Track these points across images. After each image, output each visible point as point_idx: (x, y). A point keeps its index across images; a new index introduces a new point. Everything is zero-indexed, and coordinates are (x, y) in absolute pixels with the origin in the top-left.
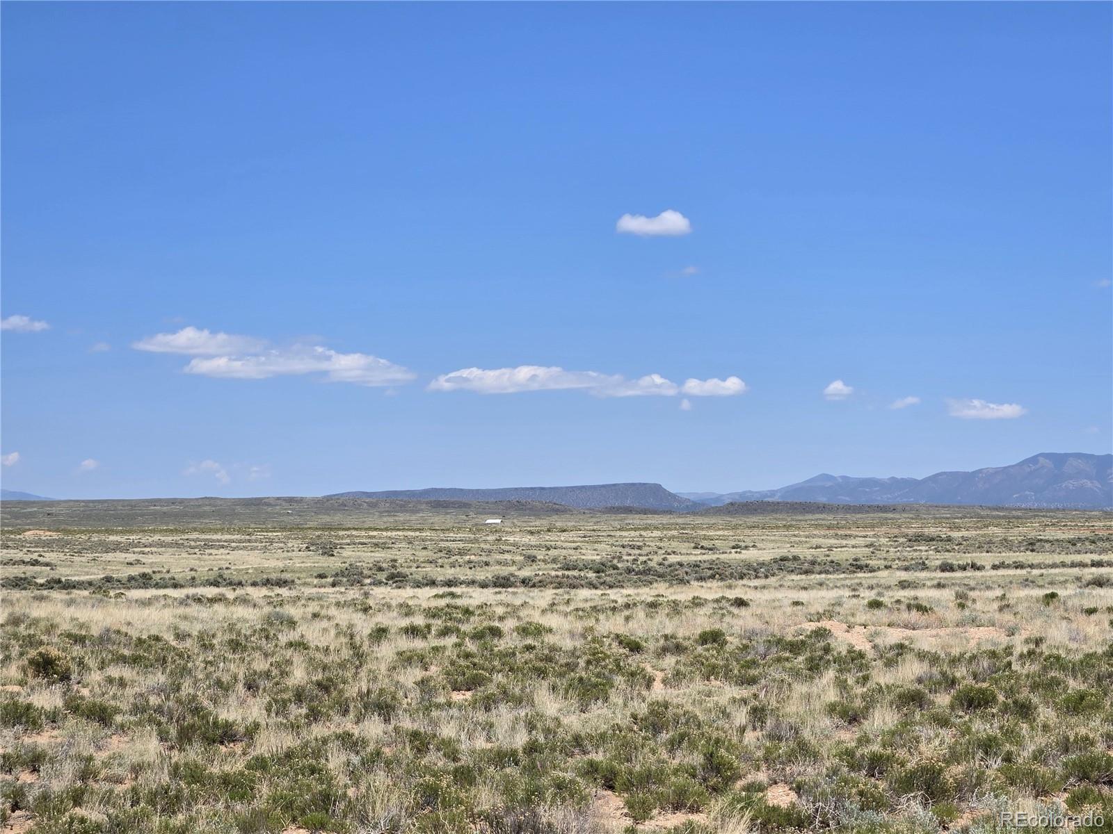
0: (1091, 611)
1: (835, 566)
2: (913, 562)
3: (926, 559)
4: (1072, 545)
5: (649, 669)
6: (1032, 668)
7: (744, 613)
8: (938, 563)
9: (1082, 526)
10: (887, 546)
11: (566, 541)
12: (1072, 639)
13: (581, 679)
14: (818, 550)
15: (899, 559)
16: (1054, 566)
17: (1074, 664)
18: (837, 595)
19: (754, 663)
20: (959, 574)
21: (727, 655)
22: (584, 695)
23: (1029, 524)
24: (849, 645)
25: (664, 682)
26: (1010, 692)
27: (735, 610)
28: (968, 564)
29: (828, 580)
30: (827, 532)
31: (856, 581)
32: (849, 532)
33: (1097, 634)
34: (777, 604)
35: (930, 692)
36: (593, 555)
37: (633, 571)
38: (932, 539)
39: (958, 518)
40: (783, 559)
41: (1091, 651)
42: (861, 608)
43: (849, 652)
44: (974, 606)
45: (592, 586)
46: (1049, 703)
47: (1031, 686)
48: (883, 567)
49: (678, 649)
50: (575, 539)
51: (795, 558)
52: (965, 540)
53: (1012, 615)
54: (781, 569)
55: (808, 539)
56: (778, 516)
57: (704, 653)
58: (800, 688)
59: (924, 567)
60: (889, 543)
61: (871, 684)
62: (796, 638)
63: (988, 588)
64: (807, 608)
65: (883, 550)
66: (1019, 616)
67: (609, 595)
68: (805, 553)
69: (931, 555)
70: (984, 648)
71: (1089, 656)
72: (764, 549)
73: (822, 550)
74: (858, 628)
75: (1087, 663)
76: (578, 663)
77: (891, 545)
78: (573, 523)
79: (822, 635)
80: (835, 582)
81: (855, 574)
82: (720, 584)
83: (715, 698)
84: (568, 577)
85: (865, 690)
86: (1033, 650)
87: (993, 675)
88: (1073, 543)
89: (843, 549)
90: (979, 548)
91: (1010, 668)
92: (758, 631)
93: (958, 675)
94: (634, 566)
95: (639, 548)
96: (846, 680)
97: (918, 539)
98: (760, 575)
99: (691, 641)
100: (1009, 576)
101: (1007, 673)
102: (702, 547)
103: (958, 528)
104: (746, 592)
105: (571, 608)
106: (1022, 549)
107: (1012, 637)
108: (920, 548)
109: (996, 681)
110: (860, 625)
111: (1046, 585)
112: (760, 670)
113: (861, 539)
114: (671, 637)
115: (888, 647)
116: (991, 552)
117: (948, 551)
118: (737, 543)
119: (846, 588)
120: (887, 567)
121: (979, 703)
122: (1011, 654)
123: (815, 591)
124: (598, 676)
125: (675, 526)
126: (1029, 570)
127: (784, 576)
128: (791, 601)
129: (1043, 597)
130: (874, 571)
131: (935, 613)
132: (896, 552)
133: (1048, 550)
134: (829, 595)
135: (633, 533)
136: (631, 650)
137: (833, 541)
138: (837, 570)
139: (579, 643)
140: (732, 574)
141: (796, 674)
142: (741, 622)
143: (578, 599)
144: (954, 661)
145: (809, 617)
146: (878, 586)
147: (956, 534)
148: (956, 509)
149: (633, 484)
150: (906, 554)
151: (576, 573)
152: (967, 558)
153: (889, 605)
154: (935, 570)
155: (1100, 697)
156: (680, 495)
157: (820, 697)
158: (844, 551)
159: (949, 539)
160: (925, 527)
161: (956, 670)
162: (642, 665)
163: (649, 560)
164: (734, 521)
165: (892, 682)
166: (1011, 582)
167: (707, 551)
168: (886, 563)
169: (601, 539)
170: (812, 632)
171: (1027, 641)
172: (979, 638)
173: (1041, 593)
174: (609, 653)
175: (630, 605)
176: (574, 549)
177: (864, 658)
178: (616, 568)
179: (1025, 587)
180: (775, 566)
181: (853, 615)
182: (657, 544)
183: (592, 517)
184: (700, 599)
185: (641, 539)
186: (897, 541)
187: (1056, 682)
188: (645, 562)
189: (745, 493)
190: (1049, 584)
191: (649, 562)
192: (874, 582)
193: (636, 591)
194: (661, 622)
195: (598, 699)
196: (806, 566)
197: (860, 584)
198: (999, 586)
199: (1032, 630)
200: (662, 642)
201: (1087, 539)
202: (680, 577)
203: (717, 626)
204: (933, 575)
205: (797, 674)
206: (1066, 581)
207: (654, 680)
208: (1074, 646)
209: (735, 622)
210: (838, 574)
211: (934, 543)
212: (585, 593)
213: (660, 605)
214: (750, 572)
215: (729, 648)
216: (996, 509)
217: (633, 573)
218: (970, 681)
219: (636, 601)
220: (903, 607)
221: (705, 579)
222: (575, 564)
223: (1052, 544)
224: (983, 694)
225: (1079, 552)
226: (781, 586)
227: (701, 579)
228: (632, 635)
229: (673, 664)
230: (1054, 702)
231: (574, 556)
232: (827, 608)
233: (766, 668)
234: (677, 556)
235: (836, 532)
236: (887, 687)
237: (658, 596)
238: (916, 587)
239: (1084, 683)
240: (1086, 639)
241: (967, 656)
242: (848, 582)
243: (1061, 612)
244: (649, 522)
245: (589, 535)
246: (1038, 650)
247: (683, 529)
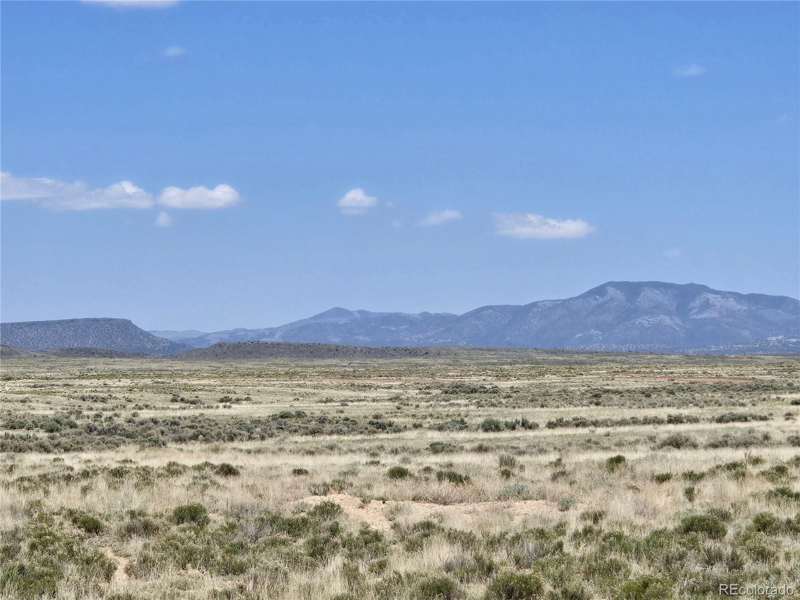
0: (663, 479)
1: (351, 426)
2: (449, 420)
3: (466, 416)
4: (646, 396)
5: (109, 554)
6: (588, 549)
7: (231, 484)
8: (480, 420)
9: (659, 373)
10: (416, 399)
11: (12, 392)
12: (640, 513)
13: (22, 569)
14: (329, 404)
15: (431, 415)
16: (623, 423)
17: (638, 544)
18: (352, 461)
19: (241, 547)
20: (506, 435)
21: (208, 537)
22: (25, 588)
23: (594, 371)
24: (363, 524)
25: (129, 571)
26: (559, 580)
27: (221, 480)
28: (517, 422)
29: (341, 442)
30: (341, 382)
31: (377, 443)
32: (368, 382)
33: (669, 506)
34: (274, 472)
35: (461, 581)
36: (45, 409)
37: (95, 430)
38: (474, 391)
39: (506, 364)
40: (284, 416)
41: (661, 527)
42: (381, 478)
43: (363, 533)
44: (522, 474)
45: (44, 449)
46: (605, 591)
47: (585, 572)
48: (411, 426)
49: (148, 529)
50: (23, 389)
51: (300, 415)
52: (515, 392)
53: (568, 485)
54: (282, 428)
55: (316, 391)
56: (278, 361)
57: (179, 534)
58: (299, 578)
59: (463, 425)
60: (419, 396)
61: (388, 573)
62: (297, 516)
63: (542, 451)
64: (312, 478)
65: (411, 405)
66: (576, 486)
67: (63, 460)
68: (312, 408)
69: (472, 411)
70: (531, 526)
71: (657, 534)
72: (261, 403)
73: (334, 404)
74: (374, 504)
75: (654, 542)
76: (20, 548)
77: (422, 398)
78: (21, 369)
79: (328, 513)
80: (349, 445)
81: (376, 435)
82: (205, 446)
83: (191, 591)
84: (13, 437)
85: (380, 580)
86: (590, 527)
87: (540, 560)
88: (647, 394)
89: (361, 403)
90: (532, 401)
91: (561, 550)
92: (248, 507)
93: (496, 559)
94: (96, 423)
95: (103, 400)
96: (357, 569)
97: (457, 390)
98: (255, 435)
99: (163, 519)
100: (567, 436)
101: (557, 557)
102: (182, 400)
103: (507, 376)
104: (236, 458)
105: (15, 477)
106: (585, 402)
107: (566, 512)
108: (459, 401)
109: (543, 566)
110: (377, 499)
111: (613, 447)
112: (250, 555)
113: (384, 390)
114: (139, 514)
115: (411, 526)
116: (547, 407)
117: (494, 405)
118: (226, 395)
119: (363, 453)
120: (416, 426)
121: (521, 594)
122: (563, 533)
123: (323, 457)
124: (44, 563)
125: (147, 374)
126: (592, 428)
127: (286, 438)
128: (292, 469)
129: (607, 461)
130: (399, 431)
131: (472, 483)
132: (428, 407)
133: (617, 403)
134: (341, 461)
135: (95, 382)
136: (89, 530)
137: (348, 393)
138: (353, 430)
139: (21, 522)
140: (219, 434)
141: (294, 561)
142: (227, 495)
143: (24, 465)
144: (493, 543)
145: (313, 489)
146: (404, 449)
147: (504, 385)
148: (505, 353)
149: (96, 320)
150: (440, 409)
151: (22, 432)
152: (517, 414)
153: (416, 474)
154: (477, 430)
155: (667, 583)
156: (154, 334)
157: (323, 589)
158: (362, 406)
159: (495, 391)
160: (464, 376)
161: (494, 553)
162: (101, 550)
163: (116, 415)
164: (223, 367)
165: (415, 569)
166: (570, 444)
167: (188, 405)
168: (415, 421)
169: (56, 389)
170: (316, 508)
171: (584, 517)
172: (526, 514)
173: (604, 456)
174: (59, 534)
175: (88, 473)
176: (22, 401)
177: (380, 541)
178: (73, 426)
179: (587, 448)
180: (274, 425)
181: (369, 486)
182: (126, 395)
183: (44, 361)
184: (178, 465)
185: (105, 389)
186: (429, 393)
187: (616, 567)
188: (110, 418)
189: (236, 331)
190: (616, 445)
191: (115, 418)
192: (398, 445)
193: (98, 455)
194: (126, 495)
195: (43, 593)
196: (313, 425)
197: (382, 448)
198: (555, 448)
199: (591, 503)
200: (127, 520)
201: (664, 388)
202: (154, 437)
203: (197, 501)
204: (474, 435)
205: (296, 561)
206: (637, 442)
207: (116, 569)
208: (639, 521)
209: (218, 494)
210: (354, 435)
211: (477, 395)
212: (33, 458)
213: (127, 472)
214: (242, 432)
215: (211, 528)
216: (554, 353)
217: (95, 432)
218: (511, 568)
219: (96, 469)
220: (433, 476)
221: (185, 440)
222: (22, 420)
223: (622, 396)
224: (526, 583)
225: (653, 405)
226: (280, 450)
227: (181, 440)
228: (90, 511)
229: (140, 548)
230: (612, 591)
231: (21, 411)
232: (337, 478)
233: (257, 553)
234: (149, 411)
235: (352, 381)
236: (408, 576)
237: (125, 461)
238: (451, 451)
239: (650, 566)
240: (655, 512)
241: (509, 536)
242: (366, 445)
243: (627, 480)
244: (117, 367)
245: (40, 384)
246: (596, 528)
247: (159, 376)
